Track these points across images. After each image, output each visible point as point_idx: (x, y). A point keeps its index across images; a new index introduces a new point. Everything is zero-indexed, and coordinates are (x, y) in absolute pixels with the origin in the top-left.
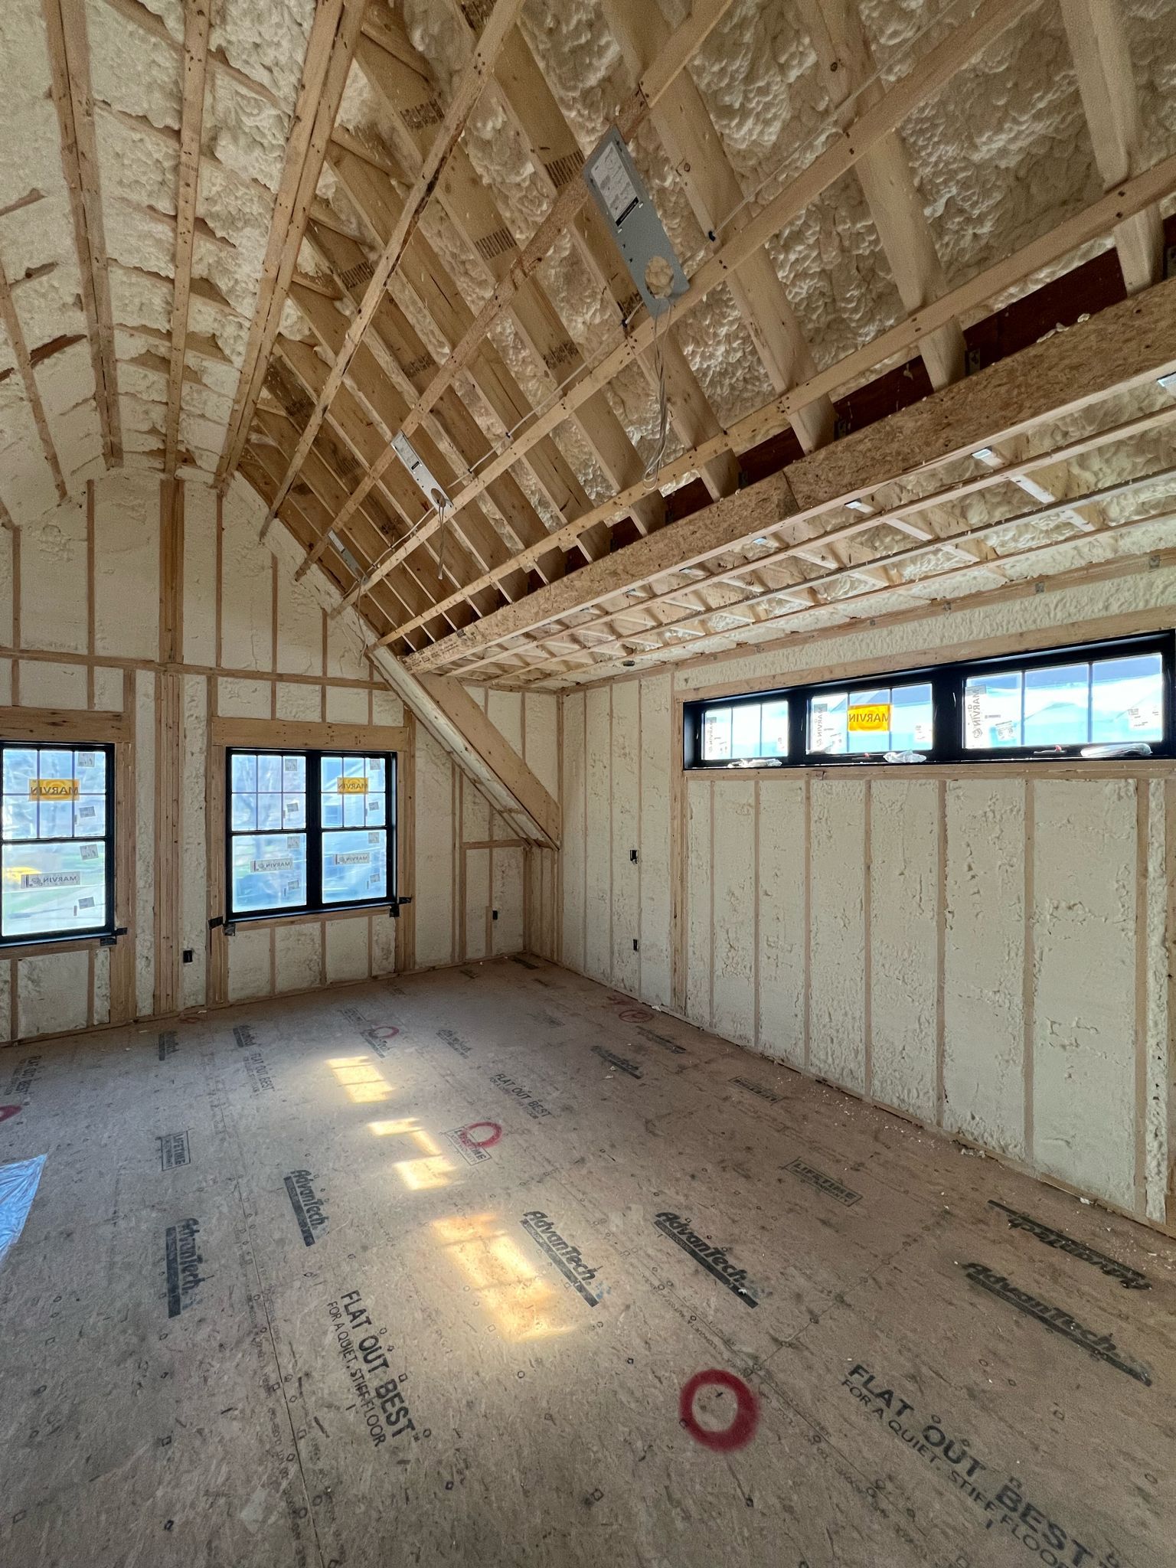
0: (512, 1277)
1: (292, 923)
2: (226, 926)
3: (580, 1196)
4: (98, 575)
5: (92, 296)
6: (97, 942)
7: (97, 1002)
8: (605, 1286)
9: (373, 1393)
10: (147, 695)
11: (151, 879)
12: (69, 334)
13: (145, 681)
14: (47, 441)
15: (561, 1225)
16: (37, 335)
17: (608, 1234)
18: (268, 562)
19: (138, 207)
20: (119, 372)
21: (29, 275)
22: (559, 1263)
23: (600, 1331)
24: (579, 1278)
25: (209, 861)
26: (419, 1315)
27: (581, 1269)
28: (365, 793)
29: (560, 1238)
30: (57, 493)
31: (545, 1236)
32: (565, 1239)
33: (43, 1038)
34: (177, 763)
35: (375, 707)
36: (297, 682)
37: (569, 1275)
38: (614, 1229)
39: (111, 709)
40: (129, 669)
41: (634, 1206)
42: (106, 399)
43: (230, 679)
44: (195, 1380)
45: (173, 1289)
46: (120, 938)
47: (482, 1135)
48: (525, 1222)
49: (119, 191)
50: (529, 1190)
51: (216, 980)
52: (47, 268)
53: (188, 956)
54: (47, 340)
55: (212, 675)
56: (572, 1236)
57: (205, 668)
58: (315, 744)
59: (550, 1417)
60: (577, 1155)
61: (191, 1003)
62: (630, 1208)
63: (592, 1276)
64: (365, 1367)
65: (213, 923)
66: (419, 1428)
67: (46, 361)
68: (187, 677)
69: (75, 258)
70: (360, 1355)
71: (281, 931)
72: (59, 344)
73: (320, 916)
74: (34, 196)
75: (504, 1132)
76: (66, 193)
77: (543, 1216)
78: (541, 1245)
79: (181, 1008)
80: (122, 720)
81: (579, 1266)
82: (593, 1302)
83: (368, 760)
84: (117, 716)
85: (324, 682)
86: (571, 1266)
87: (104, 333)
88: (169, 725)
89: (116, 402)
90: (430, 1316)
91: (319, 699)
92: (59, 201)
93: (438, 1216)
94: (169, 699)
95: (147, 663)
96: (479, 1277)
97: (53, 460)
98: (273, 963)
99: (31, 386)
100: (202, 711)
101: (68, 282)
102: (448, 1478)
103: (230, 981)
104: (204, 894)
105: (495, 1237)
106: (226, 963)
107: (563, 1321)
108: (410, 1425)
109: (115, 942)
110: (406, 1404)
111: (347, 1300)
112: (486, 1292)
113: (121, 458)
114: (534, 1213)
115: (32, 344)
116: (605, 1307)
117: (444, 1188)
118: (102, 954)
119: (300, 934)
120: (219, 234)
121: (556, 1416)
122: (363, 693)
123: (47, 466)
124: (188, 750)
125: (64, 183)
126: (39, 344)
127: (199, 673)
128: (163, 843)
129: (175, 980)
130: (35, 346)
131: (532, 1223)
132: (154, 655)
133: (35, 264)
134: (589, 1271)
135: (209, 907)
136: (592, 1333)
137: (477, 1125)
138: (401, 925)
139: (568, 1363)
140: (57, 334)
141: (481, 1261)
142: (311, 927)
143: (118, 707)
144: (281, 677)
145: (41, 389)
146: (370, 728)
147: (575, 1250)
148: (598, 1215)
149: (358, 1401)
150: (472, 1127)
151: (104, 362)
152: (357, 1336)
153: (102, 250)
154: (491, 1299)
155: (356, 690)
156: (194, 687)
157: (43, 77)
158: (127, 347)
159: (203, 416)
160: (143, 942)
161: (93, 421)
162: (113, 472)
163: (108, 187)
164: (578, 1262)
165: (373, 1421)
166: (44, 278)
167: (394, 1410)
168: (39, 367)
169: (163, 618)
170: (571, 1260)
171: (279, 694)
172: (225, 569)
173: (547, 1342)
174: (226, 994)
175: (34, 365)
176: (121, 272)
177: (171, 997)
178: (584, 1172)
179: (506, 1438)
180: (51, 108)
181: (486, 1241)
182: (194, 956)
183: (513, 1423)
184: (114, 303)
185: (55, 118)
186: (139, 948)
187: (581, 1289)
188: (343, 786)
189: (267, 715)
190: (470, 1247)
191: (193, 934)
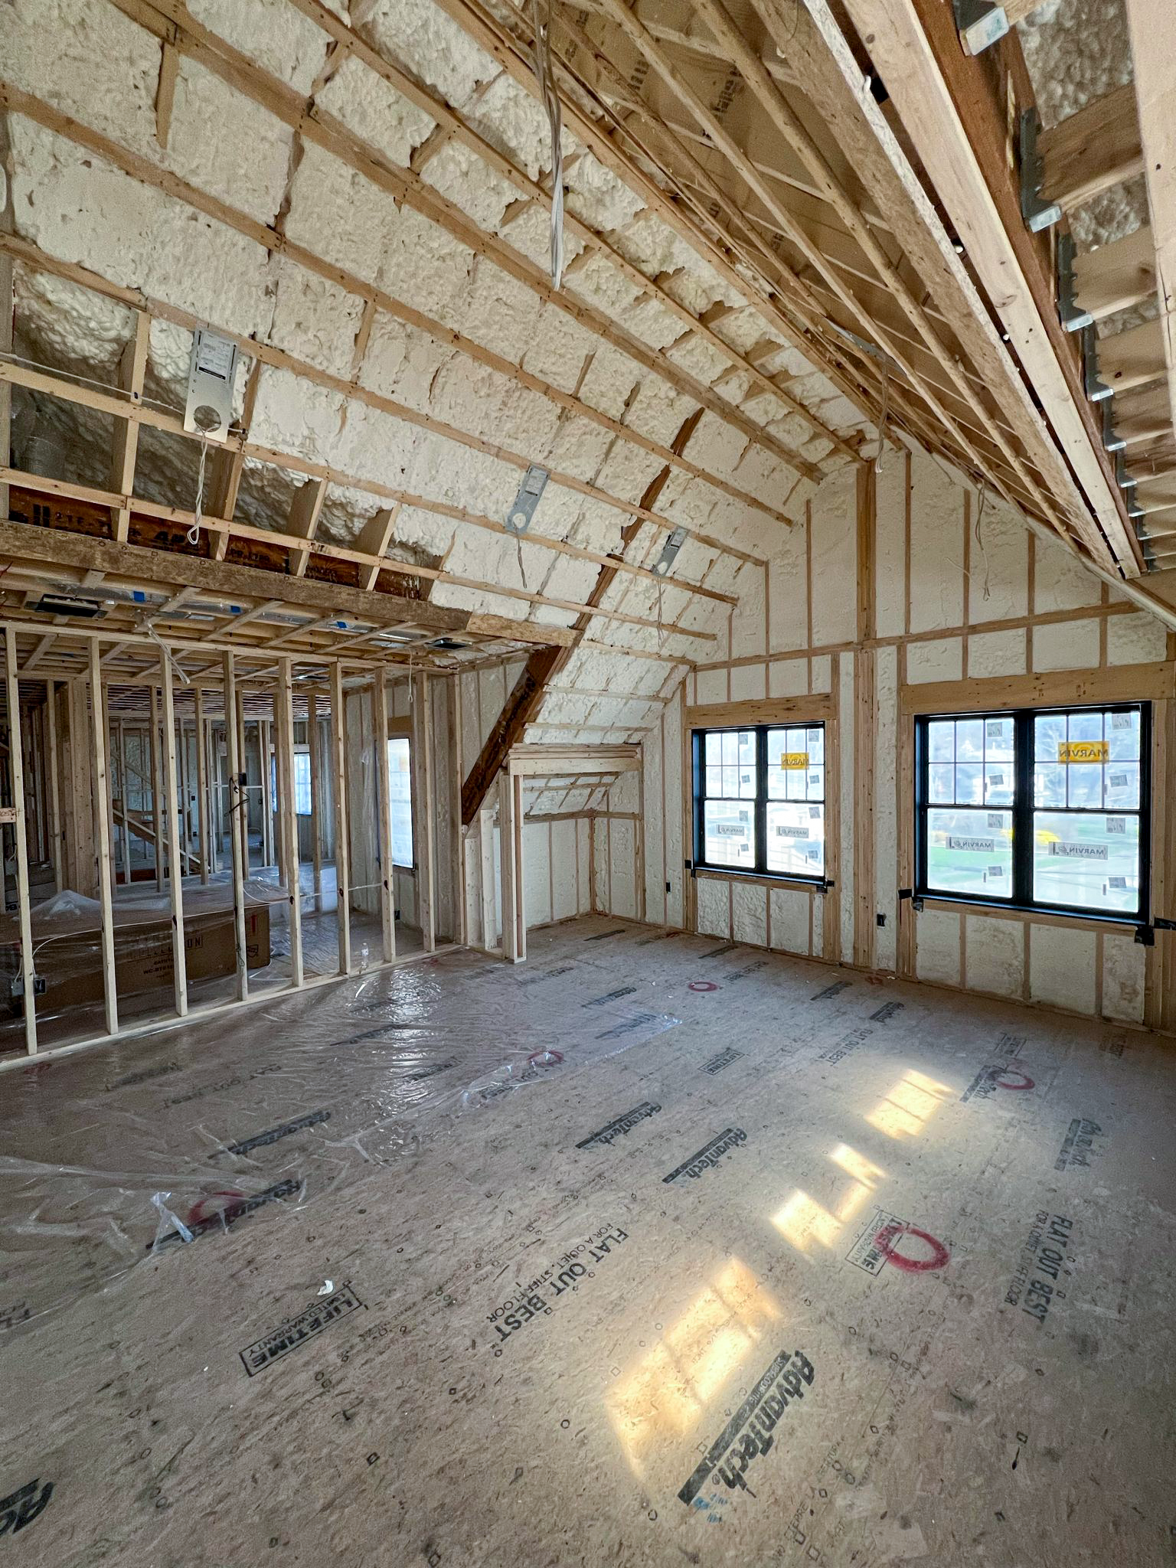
0: (692, 1370)
1: (986, 914)
2: (915, 900)
3: (882, 1423)
4: (814, 579)
5: (678, 380)
6: (814, 889)
7: (815, 938)
8: (719, 1510)
9: (531, 1295)
10: (847, 674)
11: (852, 842)
12: (689, 416)
13: (847, 659)
14: (737, 493)
15: (805, 1409)
16: (667, 435)
17: (824, 1493)
18: (961, 500)
19: (632, 307)
20: (747, 413)
21: (627, 404)
22: (736, 1425)
23: (643, 1517)
24: (721, 1463)
25: (899, 832)
26: (615, 1295)
27: (737, 1462)
28: (1104, 762)
29: (778, 1414)
30: (783, 525)
31: (773, 1390)
32: (780, 1422)
33: (784, 953)
34: (871, 734)
35: (1110, 639)
36: (994, 630)
37: (720, 1446)
38: (840, 1502)
39: (822, 691)
40: (833, 652)
41: (916, 1532)
42: (759, 436)
43: (919, 644)
44: (531, 1184)
45: (597, 1135)
46: (830, 888)
47: (910, 1248)
48: (785, 1357)
49: (618, 308)
50: (846, 1343)
51: (906, 950)
52: (635, 391)
53: (881, 920)
54: (676, 432)
55: (901, 644)
56: (792, 1432)
57: (894, 638)
58: (1023, 701)
59: (519, 1474)
60: (974, 1391)
61: (883, 966)
62: (906, 1524)
63: (731, 1484)
64: (554, 1278)
65: (903, 894)
66: (502, 1345)
67: (689, 444)
68: (880, 651)
69: (645, 369)
70: (566, 1268)
71: (972, 921)
72: (688, 427)
73: (1023, 914)
74: (589, 359)
75: (940, 1272)
76: (602, 340)
77: (809, 1379)
78: (755, 1391)
79: (875, 967)
80: (829, 700)
81: (743, 1458)
82: (687, 1495)
83: (1109, 716)
84: (827, 697)
85: (1029, 622)
86: (737, 1445)
87: (710, 396)
88: (867, 699)
89: (768, 434)
90: (616, 1307)
91: (1023, 645)
92: (605, 349)
93: (746, 1259)
94: (866, 674)
95: (847, 645)
96: (680, 1332)
97: (754, 503)
98: (963, 953)
99: (689, 467)
100: (893, 684)
101: (657, 387)
102: (459, 1387)
103: (919, 956)
104: (894, 863)
105: (743, 1327)
106: (914, 937)
107: (644, 1457)
108: (505, 1336)
109: (826, 891)
110: (524, 1324)
111: (616, 1234)
112: (660, 1348)
113: (819, 470)
114: (806, 1363)
115: (668, 441)
116: (683, 1519)
117: (790, 1247)
118: (818, 898)
119: (996, 930)
120: (671, 271)
121: (521, 1481)
122: (1093, 624)
123: (754, 511)
124: (881, 722)
125: (596, 336)
126: (673, 438)
127: (889, 644)
128: (860, 807)
129: (871, 939)
130: (671, 442)
131: (788, 1367)
132: (853, 637)
133: (626, 395)
134: (738, 1477)
135: (899, 878)
136: (636, 1505)
137: (926, 1237)
138: (1158, 959)
139: (587, 1479)
140: (680, 422)
141: (702, 1326)
142: (1012, 926)
143: (827, 690)
144: (974, 629)
145: (700, 464)
146: (1104, 672)
147: (768, 1443)
148: (858, 1465)
149: (525, 1286)
150: (915, 1232)
151: (731, 414)
152: (584, 1259)
153: (652, 349)
154: (655, 1357)
155: (1079, 622)
156: (885, 659)
157: (529, 296)
158: (732, 392)
159: (823, 401)
160: (846, 899)
161: (767, 458)
162: (823, 483)
163: (613, 313)
164: (748, 1453)
165: (508, 1305)
166: (639, 398)
167: (518, 1316)
168: (686, 452)
169: (860, 600)
170: (748, 1442)
171: (972, 648)
172: (913, 528)
173: (612, 1444)
174: (914, 970)
175: (680, 455)
176: (673, 351)
177: (868, 954)
178: (942, 1416)
179: (495, 1430)
180: (551, 306)
181: (734, 1320)
182: (886, 922)
183: (510, 1434)
184: (693, 373)
185: (557, 309)
186: (843, 902)
187: (702, 1471)
188: (1068, 753)
189: (958, 676)
190: (717, 1306)
191: (886, 902)
